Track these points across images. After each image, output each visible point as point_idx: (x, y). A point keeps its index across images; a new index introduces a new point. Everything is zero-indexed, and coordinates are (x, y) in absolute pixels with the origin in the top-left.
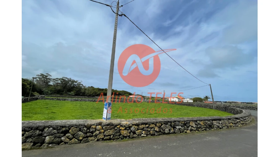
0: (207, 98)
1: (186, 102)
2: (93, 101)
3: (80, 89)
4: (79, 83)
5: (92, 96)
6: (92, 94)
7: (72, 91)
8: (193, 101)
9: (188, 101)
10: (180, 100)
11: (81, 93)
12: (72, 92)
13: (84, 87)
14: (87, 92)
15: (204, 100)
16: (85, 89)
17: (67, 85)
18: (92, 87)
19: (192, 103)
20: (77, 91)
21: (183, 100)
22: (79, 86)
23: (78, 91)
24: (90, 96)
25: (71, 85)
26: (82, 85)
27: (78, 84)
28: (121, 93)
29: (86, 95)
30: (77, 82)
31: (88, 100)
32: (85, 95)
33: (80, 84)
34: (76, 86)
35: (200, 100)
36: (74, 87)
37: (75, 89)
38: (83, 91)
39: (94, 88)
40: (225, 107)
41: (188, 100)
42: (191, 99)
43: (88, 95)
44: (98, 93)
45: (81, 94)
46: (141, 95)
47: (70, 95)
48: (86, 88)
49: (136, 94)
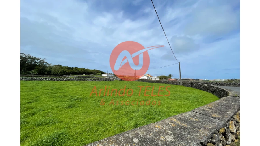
0: (170, 76)
1: (154, 79)
2: (58, 80)
3: (44, 67)
4: (42, 60)
5: (60, 75)
6: (60, 73)
7: (33, 69)
8: (160, 79)
9: (155, 79)
10: (149, 78)
11: (46, 71)
12: (33, 71)
13: (49, 65)
14: (53, 70)
15: (168, 78)
16: (51, 68)
17: (25, 62)
18: (58, 65)
19: (159, 80)
20: (40, 70)
21: (151, 78)
22: (43, 64)
23: (42, 69)
24: (57, 75)
25: (32, 62)
26: (46, 63)
27: (40, 62)
28: (93, 72)
29: (53, 74)
30: (39, 60)
31: (51, 79)
32: (51, 74)
33: (43, 62)
34: (38, 63)
35: (165, 77)
36: (35, 65)
37: (37, 67)
38: (48, 69)
39: (62, 66)
40: (191, 83)
41: (155, 77)
42: (157, 77)
43: (55, 74)
44: (66, 72)
45: (46, 73)
46: (113, 74)
47: (30, 74)
48: (51, 66)
49: (109, 73)
